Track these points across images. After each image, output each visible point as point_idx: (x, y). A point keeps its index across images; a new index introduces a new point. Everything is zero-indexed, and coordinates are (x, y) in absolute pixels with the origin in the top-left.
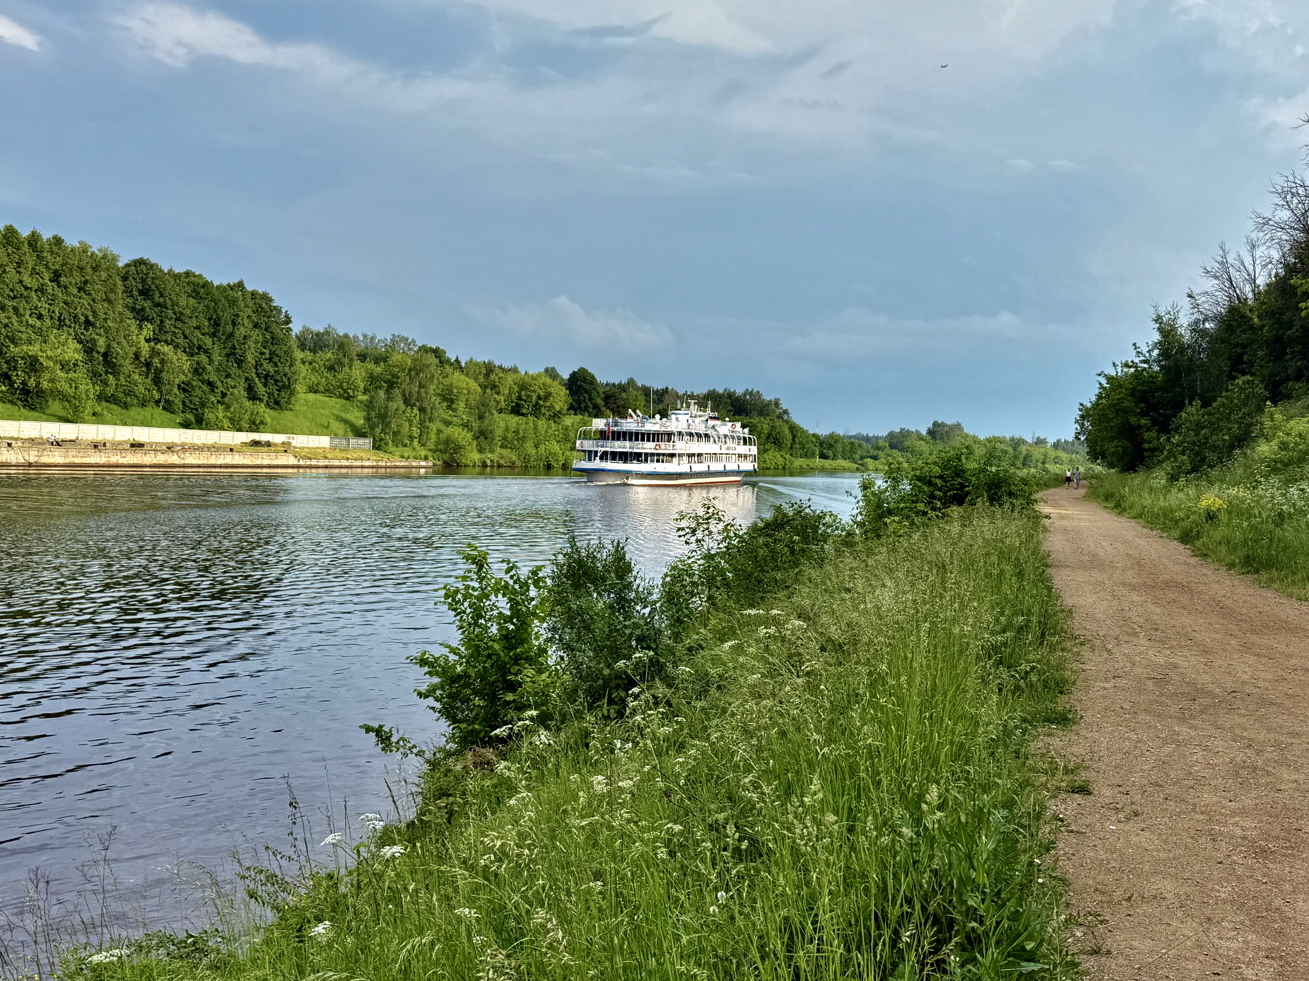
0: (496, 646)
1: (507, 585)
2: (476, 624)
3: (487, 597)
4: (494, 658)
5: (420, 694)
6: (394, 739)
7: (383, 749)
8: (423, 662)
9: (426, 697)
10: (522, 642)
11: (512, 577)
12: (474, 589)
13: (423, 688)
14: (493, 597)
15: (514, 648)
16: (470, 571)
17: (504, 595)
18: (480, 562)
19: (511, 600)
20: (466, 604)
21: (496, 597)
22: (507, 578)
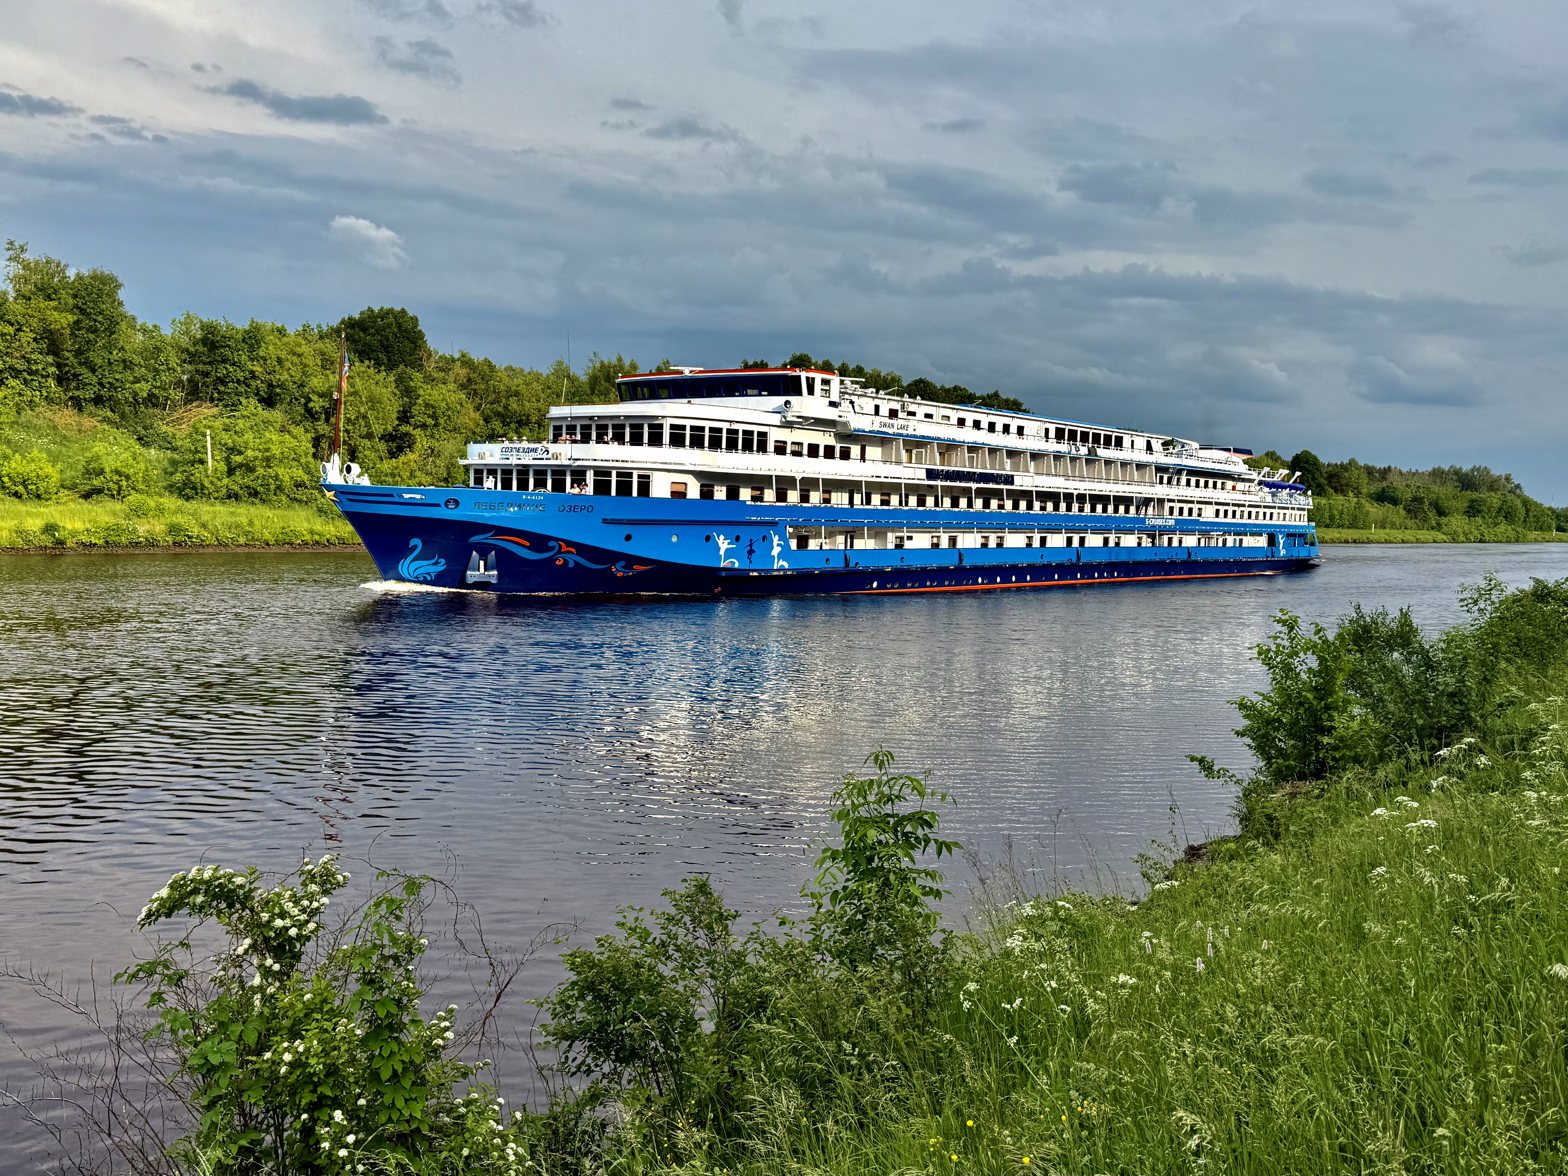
0: (1310, 696)
1: (1315, 646)
2: (1287, 677)
3: (1297, 654)
4: (1306, 706)
5: (1237, 733)
6: (1216, 768)
7: (1206, 776)
8: (1242, 706)
9: (1243, 736)
10: (1331, 693)
11: (1320, 638)
12: (1284, 647)
13: (1240, 728)
14: (1302, 654)
15: (1322, 699)
16: (1280, 632)
17: (1313, 653)
18: (1291, 625)
19: (1319, 657)
20: (1278, 660)
21: (1305, 654)
22: (1316, 638)
